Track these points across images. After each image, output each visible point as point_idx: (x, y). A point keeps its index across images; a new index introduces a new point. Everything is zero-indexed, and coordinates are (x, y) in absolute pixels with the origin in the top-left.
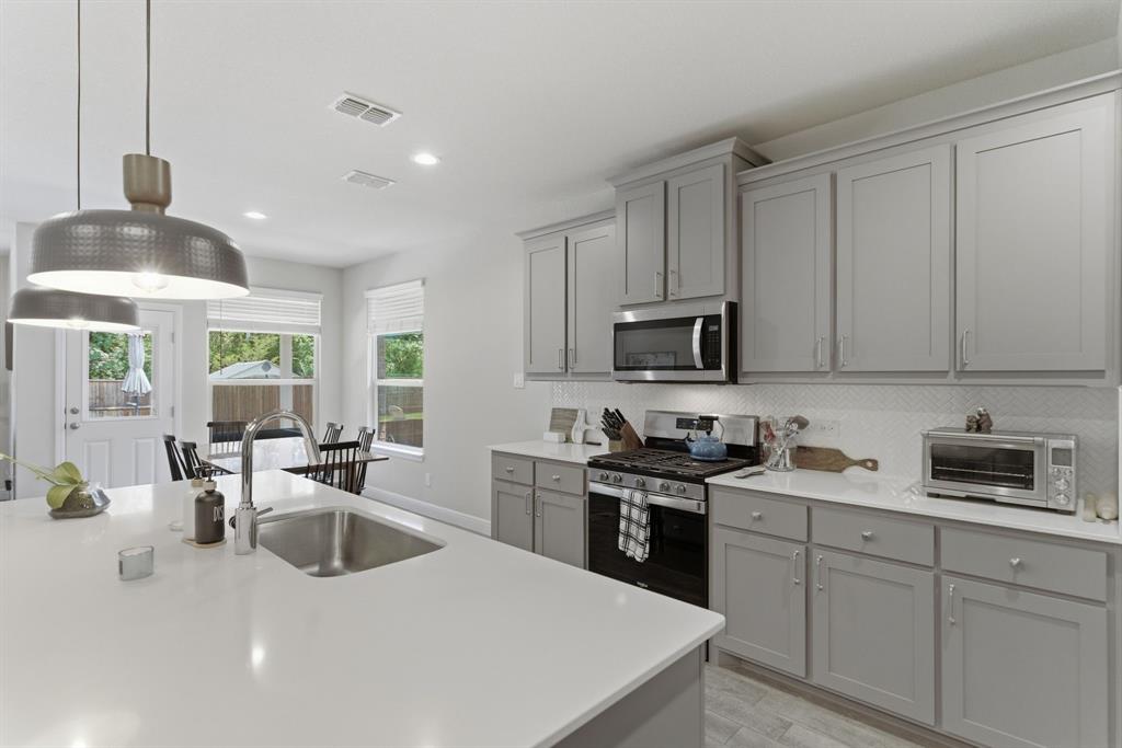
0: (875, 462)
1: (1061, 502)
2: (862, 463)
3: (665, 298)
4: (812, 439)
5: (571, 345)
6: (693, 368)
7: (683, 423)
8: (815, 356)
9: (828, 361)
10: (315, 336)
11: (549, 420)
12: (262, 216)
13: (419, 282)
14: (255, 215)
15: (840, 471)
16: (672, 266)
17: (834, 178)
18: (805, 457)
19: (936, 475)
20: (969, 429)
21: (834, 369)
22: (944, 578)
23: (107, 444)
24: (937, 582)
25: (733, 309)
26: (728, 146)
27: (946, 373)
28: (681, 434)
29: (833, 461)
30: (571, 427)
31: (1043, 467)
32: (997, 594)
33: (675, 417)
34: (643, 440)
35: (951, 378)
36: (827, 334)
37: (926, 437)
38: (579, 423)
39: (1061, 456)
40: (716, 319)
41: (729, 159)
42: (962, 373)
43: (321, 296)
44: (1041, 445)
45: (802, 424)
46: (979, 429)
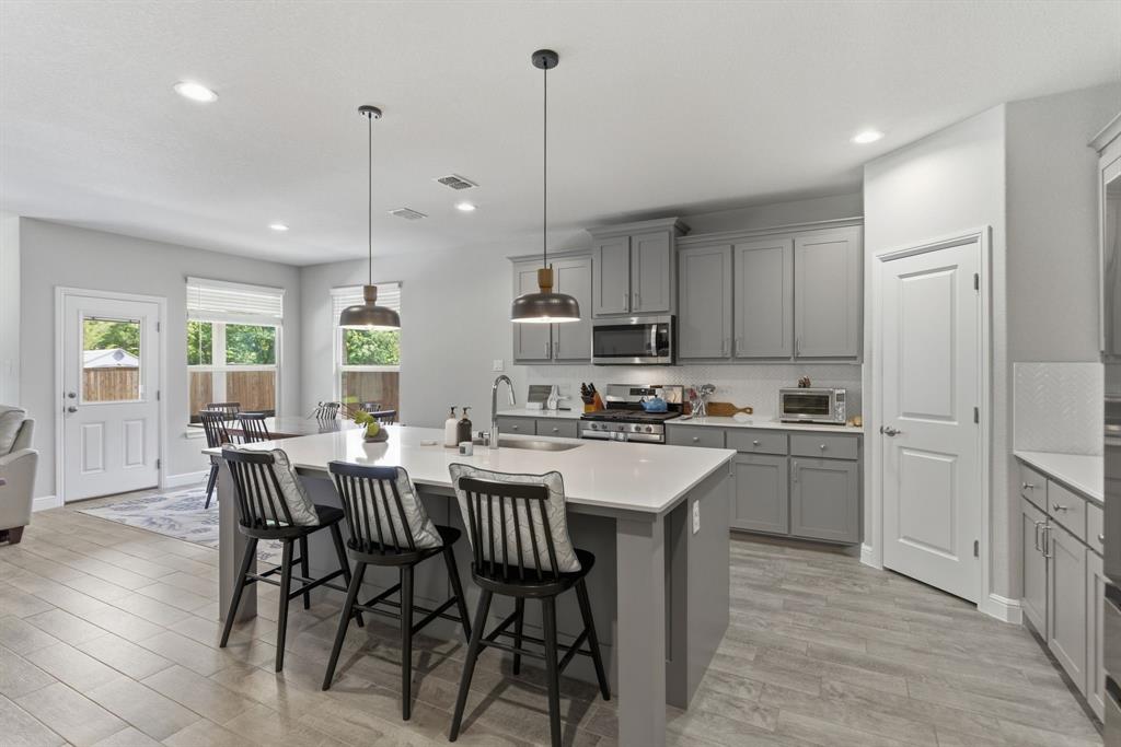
0: (751, 409)
1: (840, 419)
2: (744, 410)
3: (630, 311)
4: (716, 398)
5: (555, 340)
6: (651, 355)
7: (636, 391)
8: (723, 348)
9: (730, 351)
10: (277, 327)
11: (527, 394)
12: (283, 228)
13: (397, 285)
14: (279, 227)
15: (731, 416)
16: (635, 290)
17: (733, 248)
18: (714, 409)
19: (787, 411)
20: (800, 387)
21: (733, 355)
22: (792, 459)
23: (100, 425)
24: (789, 462)
25: (674, 319)
26: (672, 221)
27: (789, 358)
28: (636, 399)
29: (728, 410)
30: (547, 398)
31: (833, 403)
32: (815, 463)
33: (629, 388)
34: (605, 404)
35: (792, 361)
36: (729, 336)
37: (781, 391)
38: (553, 395)
39: (840, 398)
40: (664, 325)
41: (672, 229)
42: (797, 358)
43: (284, 291)
44: (832, 392)
45: (713, 389)
46: (804, 387)
